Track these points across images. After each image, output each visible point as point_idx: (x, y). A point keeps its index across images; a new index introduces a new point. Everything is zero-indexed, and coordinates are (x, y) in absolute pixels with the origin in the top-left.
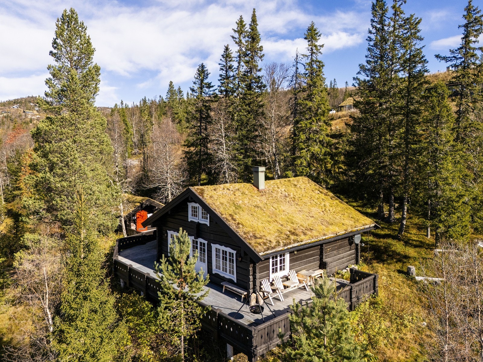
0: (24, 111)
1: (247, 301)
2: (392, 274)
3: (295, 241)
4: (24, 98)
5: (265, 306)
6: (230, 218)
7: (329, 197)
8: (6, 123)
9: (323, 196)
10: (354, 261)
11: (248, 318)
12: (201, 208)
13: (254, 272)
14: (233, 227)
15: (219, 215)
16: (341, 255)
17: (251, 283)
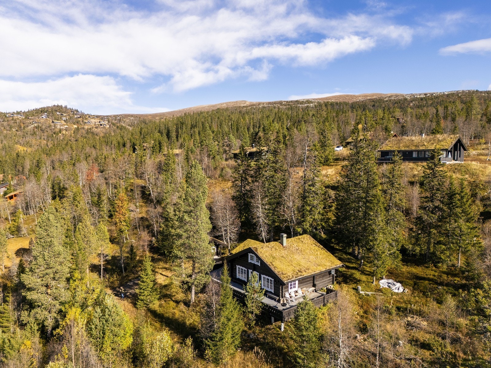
0: (53, 122)
1: (279, 301)
2: (350, 290)
3: (300, 275)
4: (50, 107)
5: (287, 303)
6: (271, 264)
7: (320, 249)
8: (37, 133)
9: (317, 248)
10: (331, 283)
11: (280, 308)
12: (255, 257)
13: (282, 289)
14: (273, 269)
15: (266, 263)
16: (324, 280)
17: (281, 294)
